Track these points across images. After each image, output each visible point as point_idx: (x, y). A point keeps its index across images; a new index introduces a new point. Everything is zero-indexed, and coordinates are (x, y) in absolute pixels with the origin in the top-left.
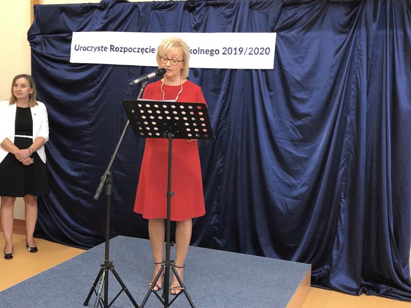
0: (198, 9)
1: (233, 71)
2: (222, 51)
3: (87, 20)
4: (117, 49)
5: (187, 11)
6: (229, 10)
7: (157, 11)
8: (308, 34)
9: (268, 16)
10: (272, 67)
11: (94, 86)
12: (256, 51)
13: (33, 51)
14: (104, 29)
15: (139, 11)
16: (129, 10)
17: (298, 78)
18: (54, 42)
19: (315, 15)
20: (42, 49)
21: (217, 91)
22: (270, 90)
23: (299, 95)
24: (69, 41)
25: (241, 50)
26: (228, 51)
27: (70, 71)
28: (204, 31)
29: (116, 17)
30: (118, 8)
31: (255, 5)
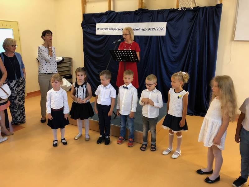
0: (139, 14)
1: (151, 37)
3: (101, 19)
4: (111, 29)
6: (150, 14)
7: (125, 15)
9: (164, 16)
10: (165, 35)
14: (107, 22)
15: (119, 15)
16: (115, 15)
18: (90, 27)
19: (181, 15)
20: (86, 30)
21: (146, 44)
24: (95, 27)
25: (154, 29)
26: (149, 29)
27: (96, 37)
28: (141, 22)
29: (111, 18)
30: (112, 14)
31: (159, 12)
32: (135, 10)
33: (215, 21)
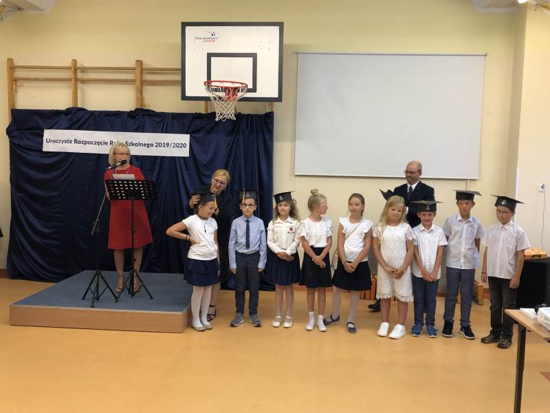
0: (137, 117)
1: (163, 158)
2: (155, 145)
3: (55, 121)
4: (79, 142)
5: (129, 119)
6: (159, 119)
7: (109, 117)
8: (209, 136)
9: (184, 124)
10: (188, 156)
11: (62, 167)
12: (177, 146)
13: (11, 143)
14: (69, 128)
15: (95, 117)
16: (88, 116)
17: (205, 163)
18: (28, 136)
20: (19, 141)
21: (152, 170)
22: (187, 169)
23: (206, 173)
24: (42, 136)
25: (168, 145)
26: (159, 145)
27: (42, 157)
28: (142, 131)
29: (79, 120)
30: (80, 114)
31: (175, 116)
32: (128, 110)
33: (266, 137)
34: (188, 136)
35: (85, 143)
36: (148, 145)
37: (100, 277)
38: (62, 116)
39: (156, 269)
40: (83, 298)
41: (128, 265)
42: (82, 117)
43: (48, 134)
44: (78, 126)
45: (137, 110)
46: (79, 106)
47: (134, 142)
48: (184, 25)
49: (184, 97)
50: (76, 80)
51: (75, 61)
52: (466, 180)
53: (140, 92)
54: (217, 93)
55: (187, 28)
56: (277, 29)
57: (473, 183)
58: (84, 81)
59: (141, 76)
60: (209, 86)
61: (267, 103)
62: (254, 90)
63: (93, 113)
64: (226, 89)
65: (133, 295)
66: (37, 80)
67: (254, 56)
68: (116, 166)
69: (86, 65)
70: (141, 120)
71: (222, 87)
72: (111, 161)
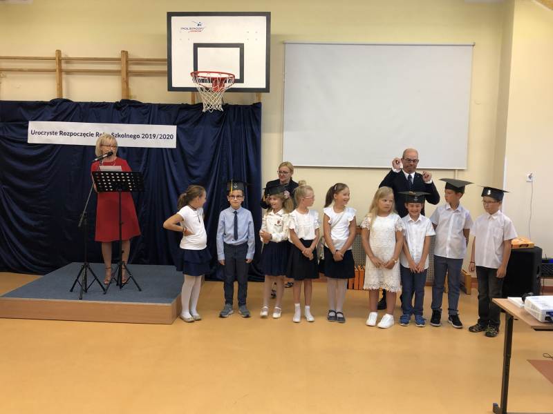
0: (123, 109)
1: (149, 149)
2: (141, 136)
3: (40, 113)
4: (65, 134)
5: (115, 110)
6: (145, 110)
7: (94, 109)
8: (196, 128)
9: (170, 115)
10: (175, 147)
11: (46, 160)
12: (164, 137)
14: (54, 119)
15: (80, 109)
16: (73, 107)
17: (192, 154)
18: (14, 128)
20: (4, 133)
21: (139, 162)
22: (174, 161)
23: (193, 164)
24: (27, 128)
25: (154, 136)
26: (145, 136)
27: (27, 148)
28: (129, 123)
29: (64, 112)
30: (65, 106)
31: (161, 107)
32: (114, 101)
33: (254, 128)
34: (174, 128)
35: (71, 134)
36: (135, 137)
37: (88, 269)
38: (47, 107)
39: (145, 261)
40: (71, 291)
41: (116, 257)
42: (67, 109)
43: (33, 126)
44: (63, 118)
45: (123, 101)
46: (64, 97)
47: (120, 134)
48: (170, 15)
49: (171, 88)
50: (61, 71)
51: (59, 52)
52: (454, 170)
53: (126, 83)
54: (204, 84)
55: (173, 18)
56: (264, 19)
57: (460, 172)
58: (69, 72)
59: (127, 66)
60: (195, 77)
61: (255, 93)
62: (241, 80)
63: (78, 104)
64: (213, 80)
65: (121, 287)
66: (21, 71)
67: (241, 46)
68: (103, 158)
69: (70, 56)
70: (127, 111)
71: (209, 78)
72: (97, 153)
